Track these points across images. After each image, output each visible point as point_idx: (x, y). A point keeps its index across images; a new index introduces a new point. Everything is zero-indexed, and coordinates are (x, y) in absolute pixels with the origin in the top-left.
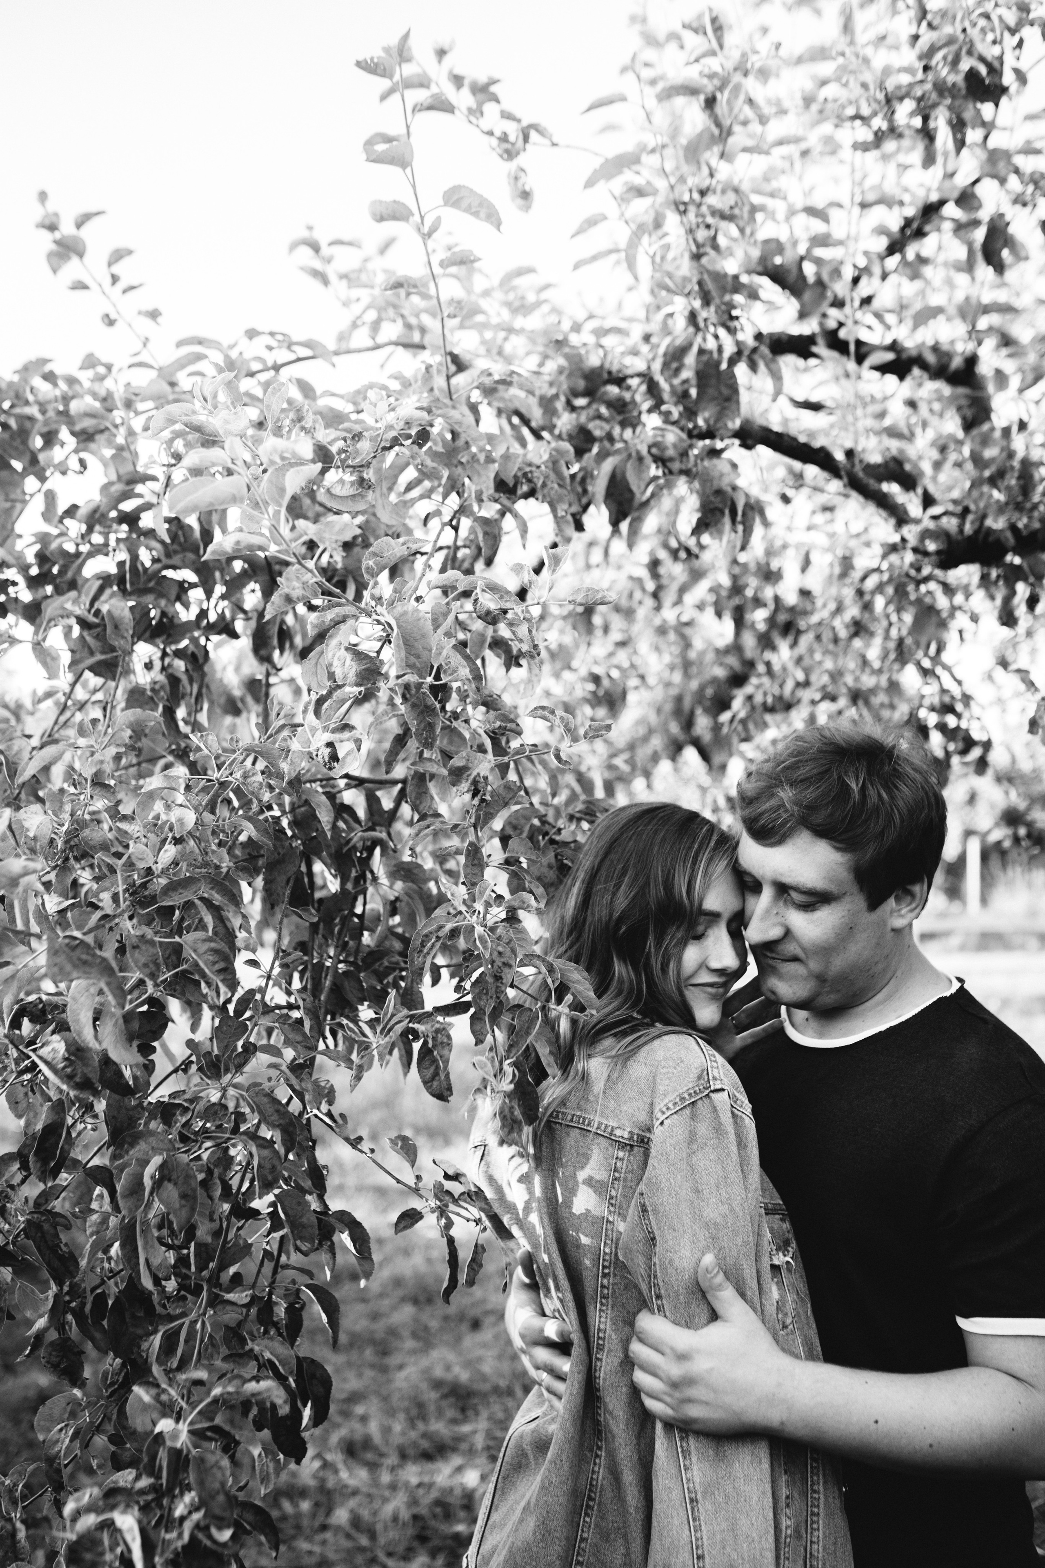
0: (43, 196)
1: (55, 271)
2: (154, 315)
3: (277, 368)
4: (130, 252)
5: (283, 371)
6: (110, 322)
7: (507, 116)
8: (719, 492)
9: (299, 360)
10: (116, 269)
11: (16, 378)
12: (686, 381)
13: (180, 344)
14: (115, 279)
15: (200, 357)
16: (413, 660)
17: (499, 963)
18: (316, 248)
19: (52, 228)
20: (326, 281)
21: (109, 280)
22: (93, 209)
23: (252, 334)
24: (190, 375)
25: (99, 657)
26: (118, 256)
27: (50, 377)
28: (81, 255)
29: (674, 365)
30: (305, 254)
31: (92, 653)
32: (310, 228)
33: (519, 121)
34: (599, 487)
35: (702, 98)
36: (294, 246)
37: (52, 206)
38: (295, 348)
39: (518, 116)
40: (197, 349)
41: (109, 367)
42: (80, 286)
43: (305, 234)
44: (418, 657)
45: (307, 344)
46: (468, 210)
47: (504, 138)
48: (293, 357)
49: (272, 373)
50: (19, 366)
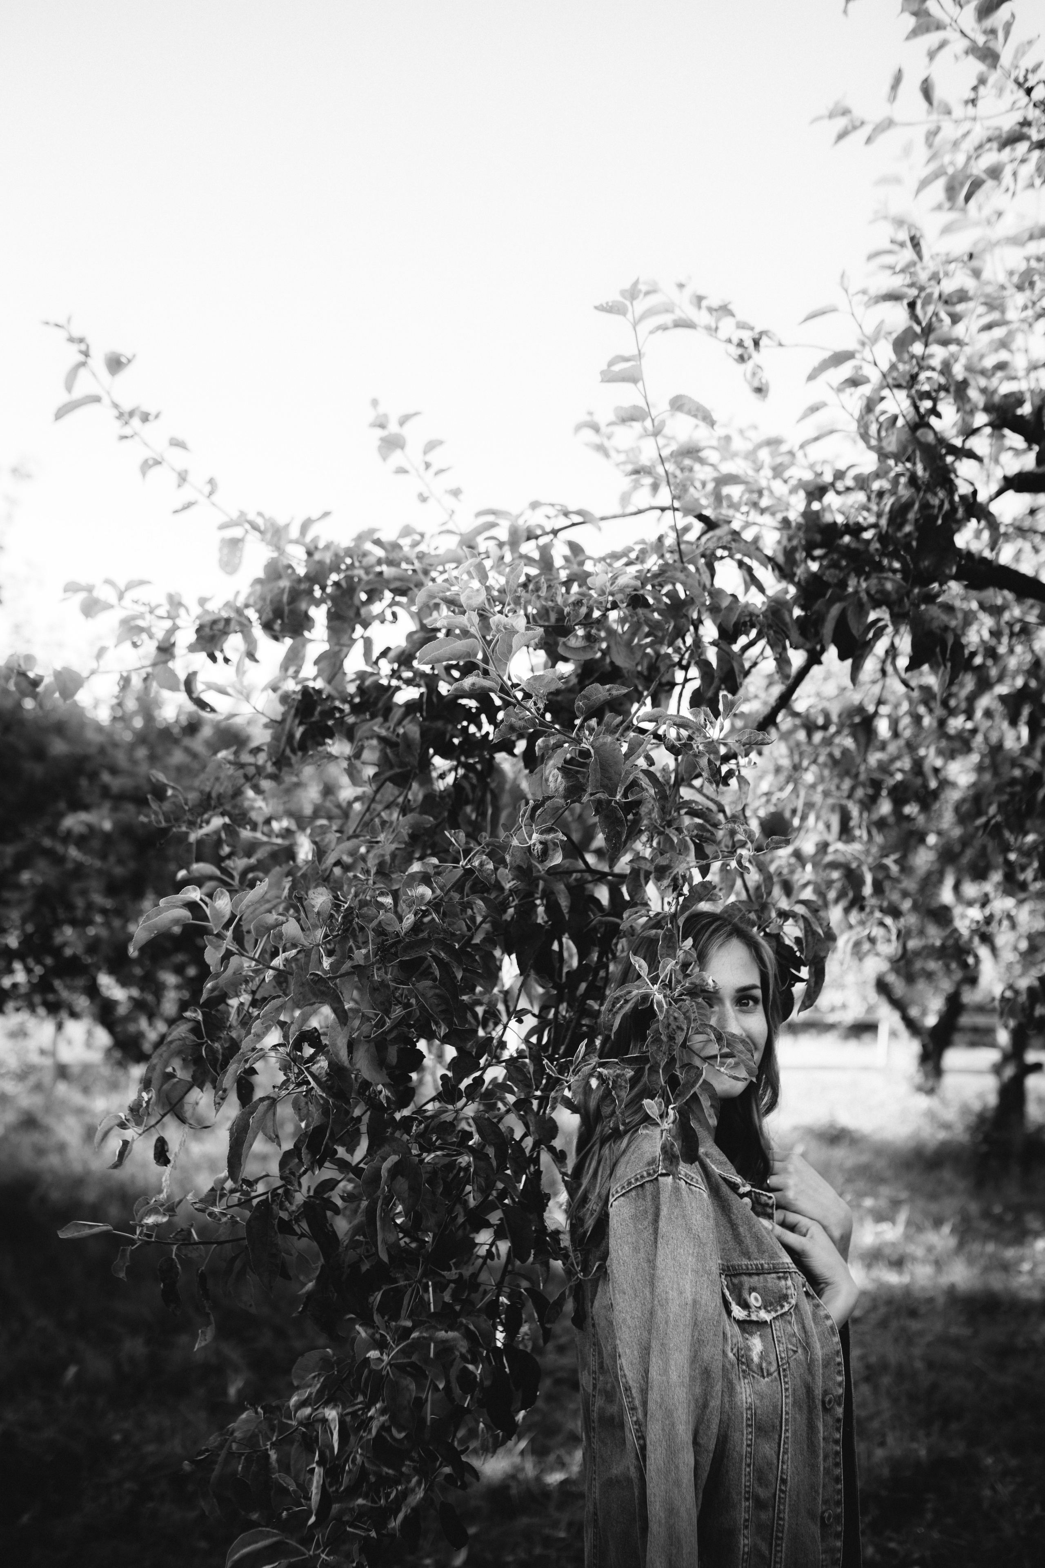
0: (375, 403)
1: (384, 459)
2: (456, 493)
3: (555, 532)
4: (440, 443)
5: (560, 534)
6: (423, 499)
7: (742, 326)
8: (930, 633)
9: (574, 525)
10: (430, 458)
11: (352, 544)
12: (908, 535)
13: (479, 514)
14: (428, 465)
15: (493, 525)
16: (606, 781)
18: (596, 429)
19: (382, 426)
20: (607, 455)
21: (423, 466)
22: (411, 411)
23: (535, 505)
24: (487, 539)
25: (397, 770)
26: (431, 446)
27: (378, 542)
28: (402, 447)
29: (899, 520)
30: (588, 435)
31: (391, 767)
32: (590, 414)
33: (753, 326)
34: (828, 629)
35: (905, 302)
36: (578, 428)
37: (381, 410)
38: (572, 516)
40: (491, 518)
41: (422, 535)
42: (401, 471)
43: (587, 418)
44: (610, 779)
45: (579, 513)
46: (689, 413)
47: (740, 344)
48: (569, 523)
49: (551, 536)
50: (354, 535)
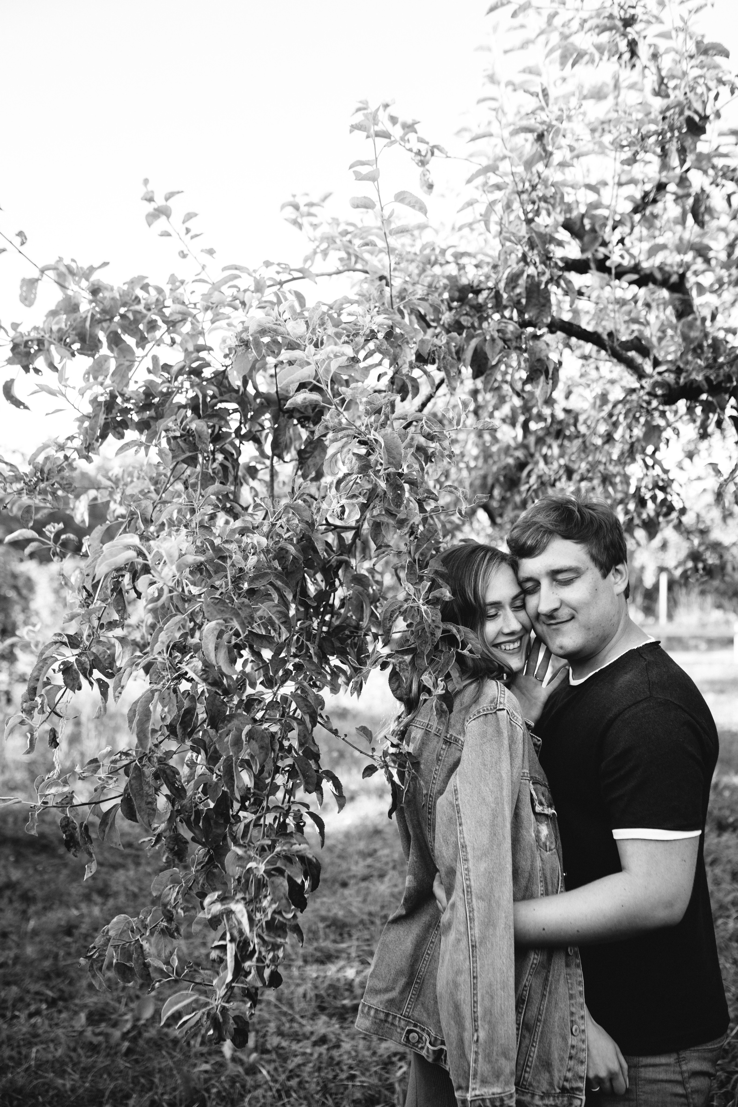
0: (146, 181)
1: (149, 225)
2: (211, 252)
3: (281, 284)
4: (196, 215)
5: (285, 285)
6: (184, 256)
7: (421, 140)
8: (539, 360)
9: (294, 279)
10: (188, 224)
11: (125, 287)
12: (519, 294)
13: (225, 269)
14: (188, 231)
15: (237, 277)
16: (391, 460)
17: (433, 626)
18: (297, 208)
19: (151, 200)
20: (300, 226)
21: (185, 231)
22: (176, 190)
23: (268, 264)
24: (230, 287)
25: (188, 454)
26: (190, 216)
27: (145, 287)
28: (168, 217)
29: (513, 285)
30: (290, 213)
31: (184, 452)
32: (294, 196)
33: (428, 143)
34: (468, 355)
35: (536, 134)
36: (283, 207)
37: (150, 187)
38: (292, 272)
39: (427, 140)
40: (237, 272)
41: (182, 282)
42: (166, 234)
43: (291, 199)
44: (394, 458)
45: (300, 271)
46: (408, 204)
47: (419, 153)
48: (290, 277)
49: (278, 287)
50: (128, 280)
